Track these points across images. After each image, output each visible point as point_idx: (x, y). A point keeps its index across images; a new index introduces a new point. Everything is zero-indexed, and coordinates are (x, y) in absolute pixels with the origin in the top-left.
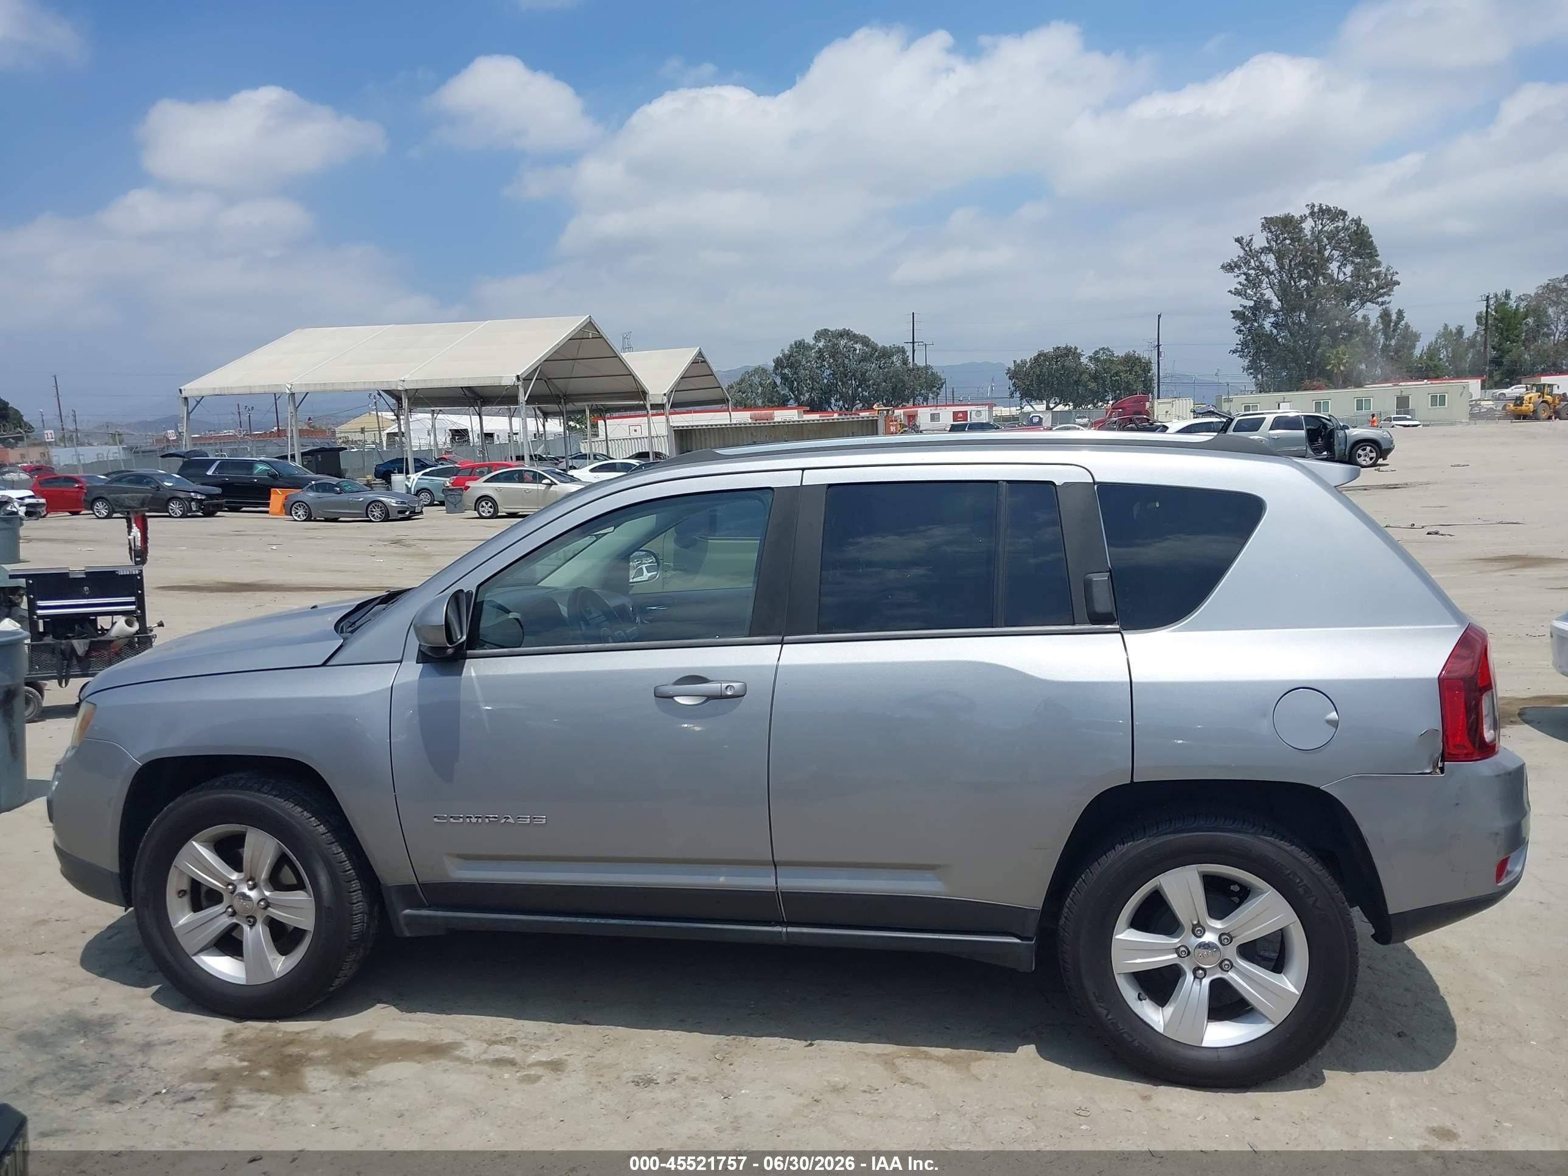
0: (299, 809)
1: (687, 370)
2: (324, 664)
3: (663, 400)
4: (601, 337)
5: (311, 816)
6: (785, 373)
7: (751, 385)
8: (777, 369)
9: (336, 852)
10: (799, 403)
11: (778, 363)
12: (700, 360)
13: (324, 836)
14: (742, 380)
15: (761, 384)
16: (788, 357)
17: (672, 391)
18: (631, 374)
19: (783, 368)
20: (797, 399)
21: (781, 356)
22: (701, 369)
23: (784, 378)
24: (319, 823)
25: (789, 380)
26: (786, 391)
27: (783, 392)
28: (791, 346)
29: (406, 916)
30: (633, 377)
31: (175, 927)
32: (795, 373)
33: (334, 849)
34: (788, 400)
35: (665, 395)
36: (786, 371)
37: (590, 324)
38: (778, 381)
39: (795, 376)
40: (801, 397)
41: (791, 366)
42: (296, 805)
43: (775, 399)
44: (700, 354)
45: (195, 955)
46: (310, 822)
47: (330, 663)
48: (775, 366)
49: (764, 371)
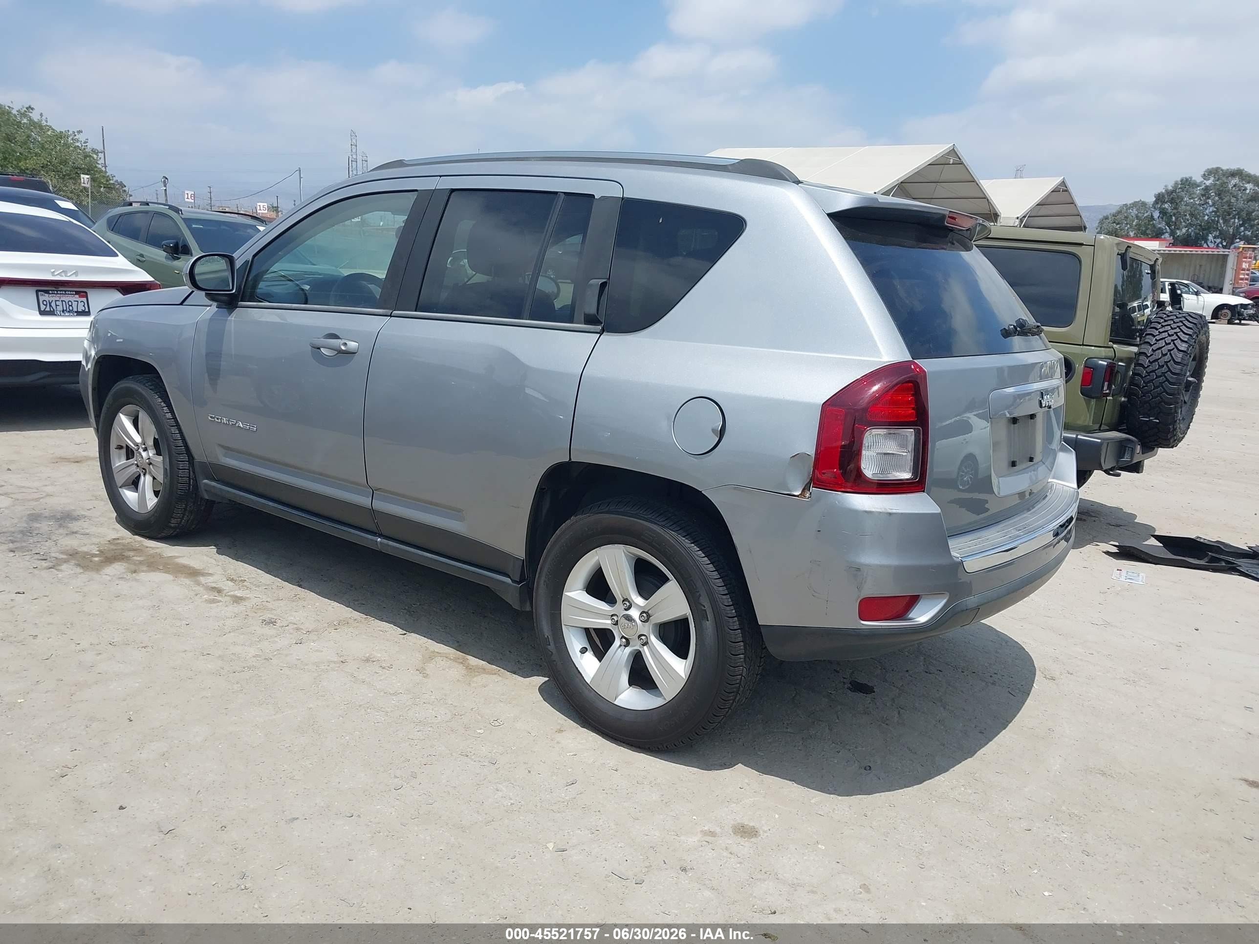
0: (160, 400)
1: (1048, 196)
2: (181, 304)
3: (1014, 223)
4: (962, 163)
5: (165, 406)
6: (1165, 208)
7: (1126, 217)
8: (1157, 203)
9: (173, 432)
10: (1174, 237)
11: (1160, 198)
12: (1062, 189)
13: (168, 421)
14: (1119, 212)
15: (1137, 217)
16: (1170, 193)
17: (1024, 217)
18: (985, 198)
19: (1164, 202)
20: (1172, 233)
21: (1164, 191)
22: (1061, 196)
23: (1163, 212)
24: (169, 411)
25: (1168, 215)
26: (1162, 225)
27: (1159, 226)
28: (1176, 183)
29: (206, 484)
30: (988, 200)
31: (113, 467)
32: (1175, 208)
33: (172, 430)
34: (1163, 234)
35: (1018, 218)
36: (1166, 206)
37: (953, 152)
38: (1156, 214)
39: (1175, 211)
40: (1178, 231)
41: (1172, 201)
42: (159, 397)
43: (1148, 232)
44: (1063, 183)
45: (120, 487)
46: (163, 409)
47: (185, 303)
48: (1156, 201)
49: (1144, 204)
